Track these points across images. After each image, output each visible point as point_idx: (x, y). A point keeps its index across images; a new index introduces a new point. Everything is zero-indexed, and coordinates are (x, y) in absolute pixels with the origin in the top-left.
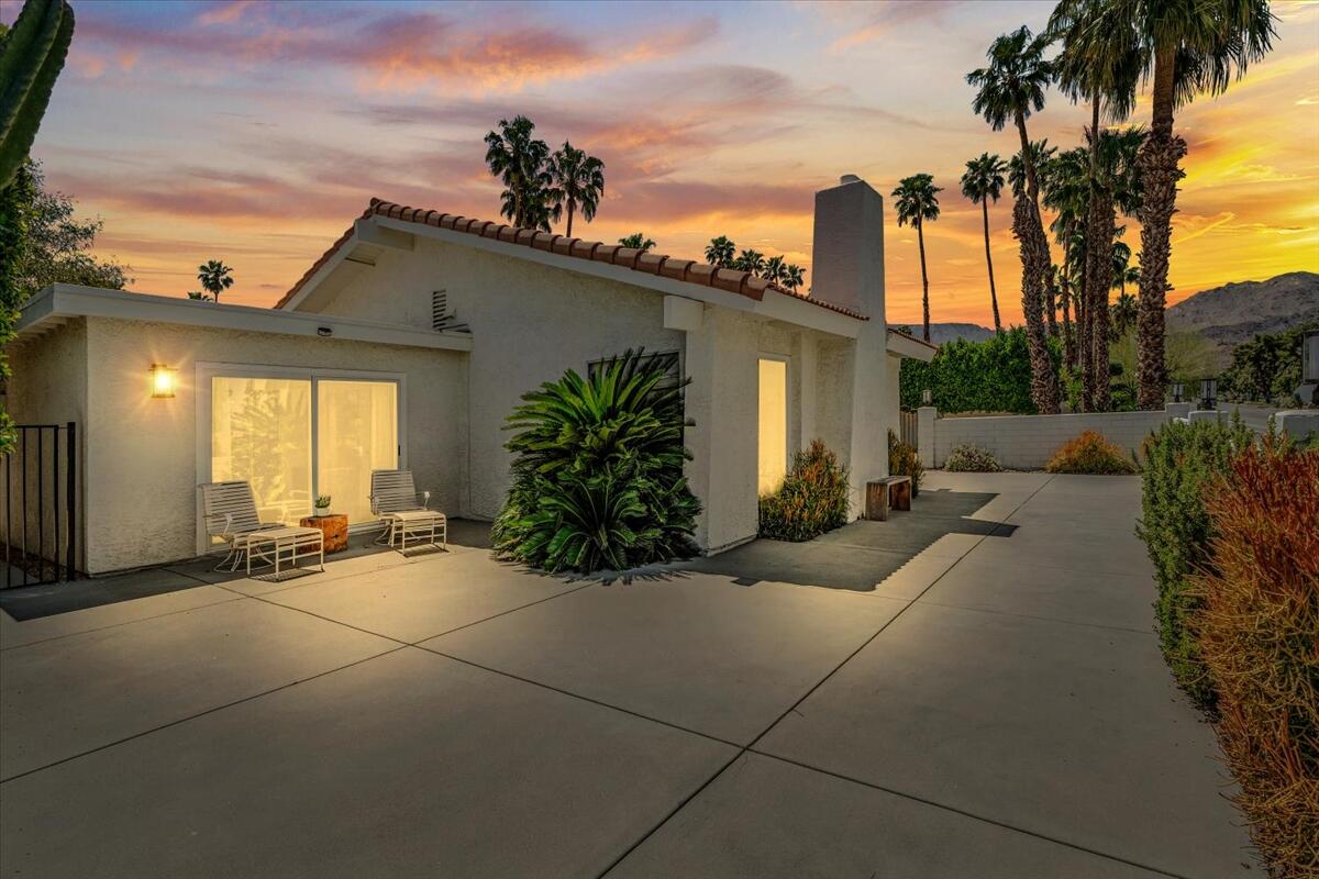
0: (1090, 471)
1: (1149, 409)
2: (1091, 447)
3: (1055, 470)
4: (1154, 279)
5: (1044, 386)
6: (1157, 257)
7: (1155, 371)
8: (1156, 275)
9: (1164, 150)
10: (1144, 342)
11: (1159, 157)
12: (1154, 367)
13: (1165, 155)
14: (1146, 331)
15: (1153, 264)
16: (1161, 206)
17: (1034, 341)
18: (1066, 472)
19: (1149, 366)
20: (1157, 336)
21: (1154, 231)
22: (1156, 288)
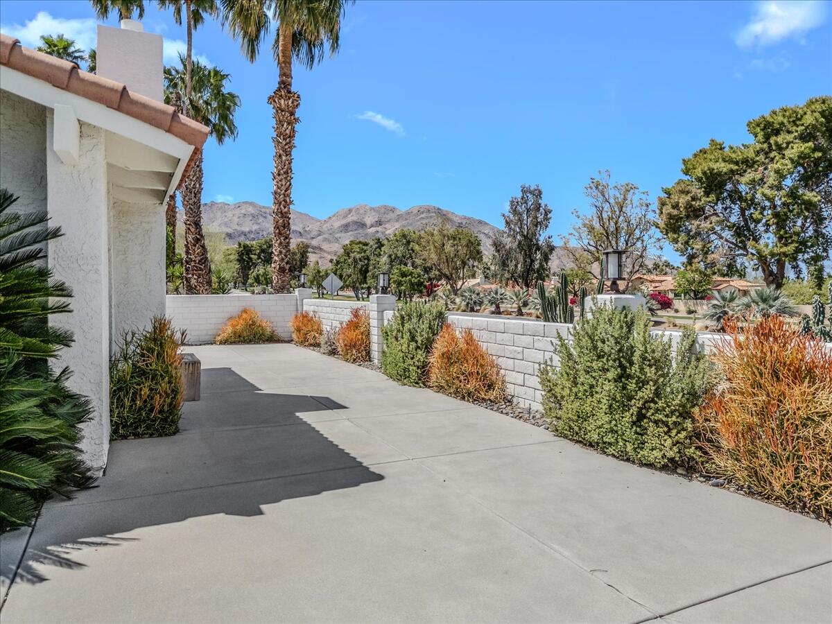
0: (250, 342)
1: (282, 293)
2: (251, 322)
3: (225, 342)
4: (284, 195)
5: (201, 270)
6: (286, 178)
7: (287, 263)
8: (286, 191)
9: (289, 99)
10: (278, 242)
11: (286, 103)
12: (286, 261)
13: (290, 102)
14: (280, 233)
15: (284, 183)
16: (288, 140)
17: (193, 230)
18: (231, 343)
19: (283, 259)
20: (286, 238)
21: (284, 158)
22: (285, 201)
